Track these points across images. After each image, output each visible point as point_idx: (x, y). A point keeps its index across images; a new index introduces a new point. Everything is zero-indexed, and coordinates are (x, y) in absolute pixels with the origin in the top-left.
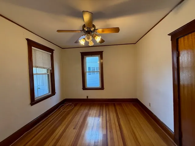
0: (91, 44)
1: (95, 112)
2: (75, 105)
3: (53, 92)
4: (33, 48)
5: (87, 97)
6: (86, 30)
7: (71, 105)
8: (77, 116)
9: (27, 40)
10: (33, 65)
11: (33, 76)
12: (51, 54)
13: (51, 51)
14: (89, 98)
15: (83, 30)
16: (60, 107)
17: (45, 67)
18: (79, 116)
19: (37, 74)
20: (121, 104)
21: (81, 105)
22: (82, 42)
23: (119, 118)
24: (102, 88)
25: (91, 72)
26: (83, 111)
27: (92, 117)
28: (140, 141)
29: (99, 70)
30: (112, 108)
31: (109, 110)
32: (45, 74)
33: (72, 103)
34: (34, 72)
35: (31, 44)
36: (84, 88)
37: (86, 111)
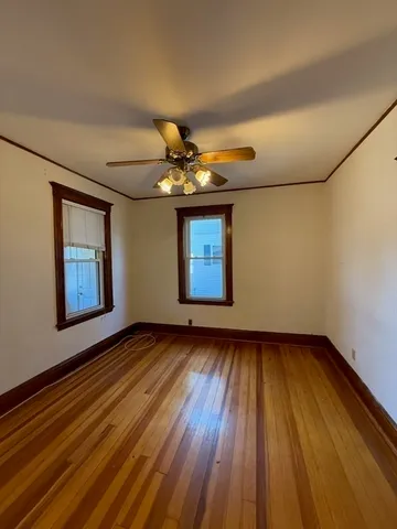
0: (189, 189)
1: (204, 360)
2: (159, 340)
3: (108, 305)
4: (64, 201)
5: (190, 322)
6: (175, 157)
7: (149, 339)
8: (157, 365)
9: (53, 184)
10: (65, 241)
11: (63, 264)
12: (104, 213)
13: (104, 206)
14: (194, 325)
15: (168, 156)
16: (124, 342)
17: (90, 244)
18: (164, 366)
19: (72, 261)
20: (278, 346)
21: (174, 342)
22: (166, 187)
23: (262, 381)
24: (228, 301)
25: (209, 258)
26: (176, 356)
27: (194, 371)
28: (303, 440)
29: (222, 255)
30: (250, 356)
31: (240, 359)
32: (90, 261)
33: (153, 335)
34: (67, 256)
35: (60, 193)
36: (183, 298)
37: (183, 356)
